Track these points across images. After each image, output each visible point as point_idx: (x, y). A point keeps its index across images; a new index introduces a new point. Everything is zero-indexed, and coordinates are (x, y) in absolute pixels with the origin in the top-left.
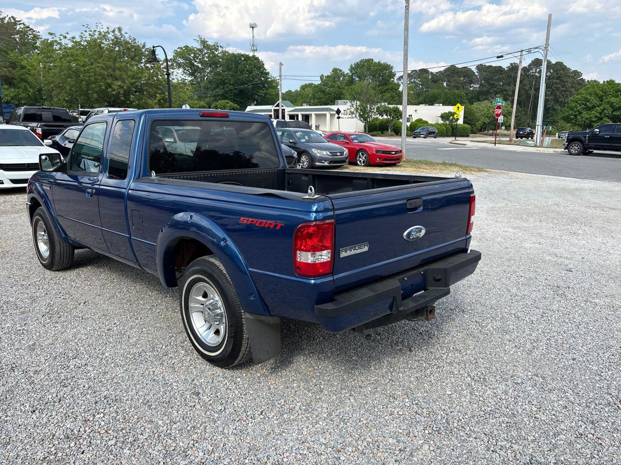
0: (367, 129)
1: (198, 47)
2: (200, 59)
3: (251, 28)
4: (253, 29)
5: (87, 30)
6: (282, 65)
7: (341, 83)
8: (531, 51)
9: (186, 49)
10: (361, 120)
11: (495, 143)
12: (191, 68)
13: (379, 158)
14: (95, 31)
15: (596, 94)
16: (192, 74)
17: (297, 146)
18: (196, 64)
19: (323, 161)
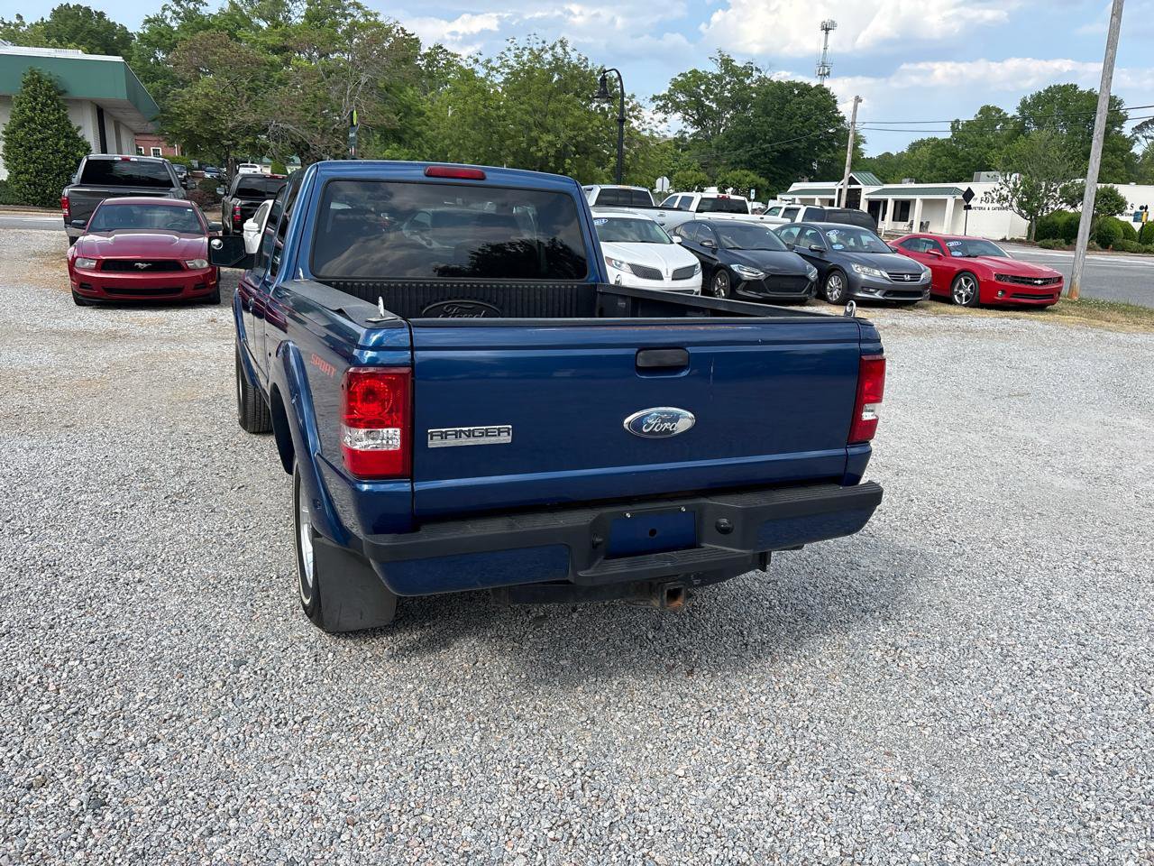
0: (1033, 232)
1: (715, 73)
2: (716, 94)
3: (824, 31)
4: (827, 33)
5: (512, 48)
6: (861, 101)
7: (997, 136)
9: (693, 76)
10: (1021, 214)
12: (697, 110)
13: (1003, 291)
14: (524, 49)
16: (697, 123)
17: (826, 257)
18: (707, 103)
19: (871, 290)
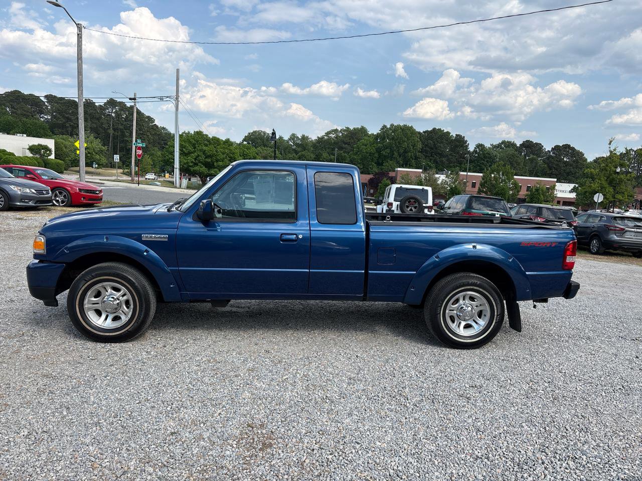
8: (163, 99)
11: (139, 184)
13: (84, 198)
15: (190, 142)
19: (26, 201)
